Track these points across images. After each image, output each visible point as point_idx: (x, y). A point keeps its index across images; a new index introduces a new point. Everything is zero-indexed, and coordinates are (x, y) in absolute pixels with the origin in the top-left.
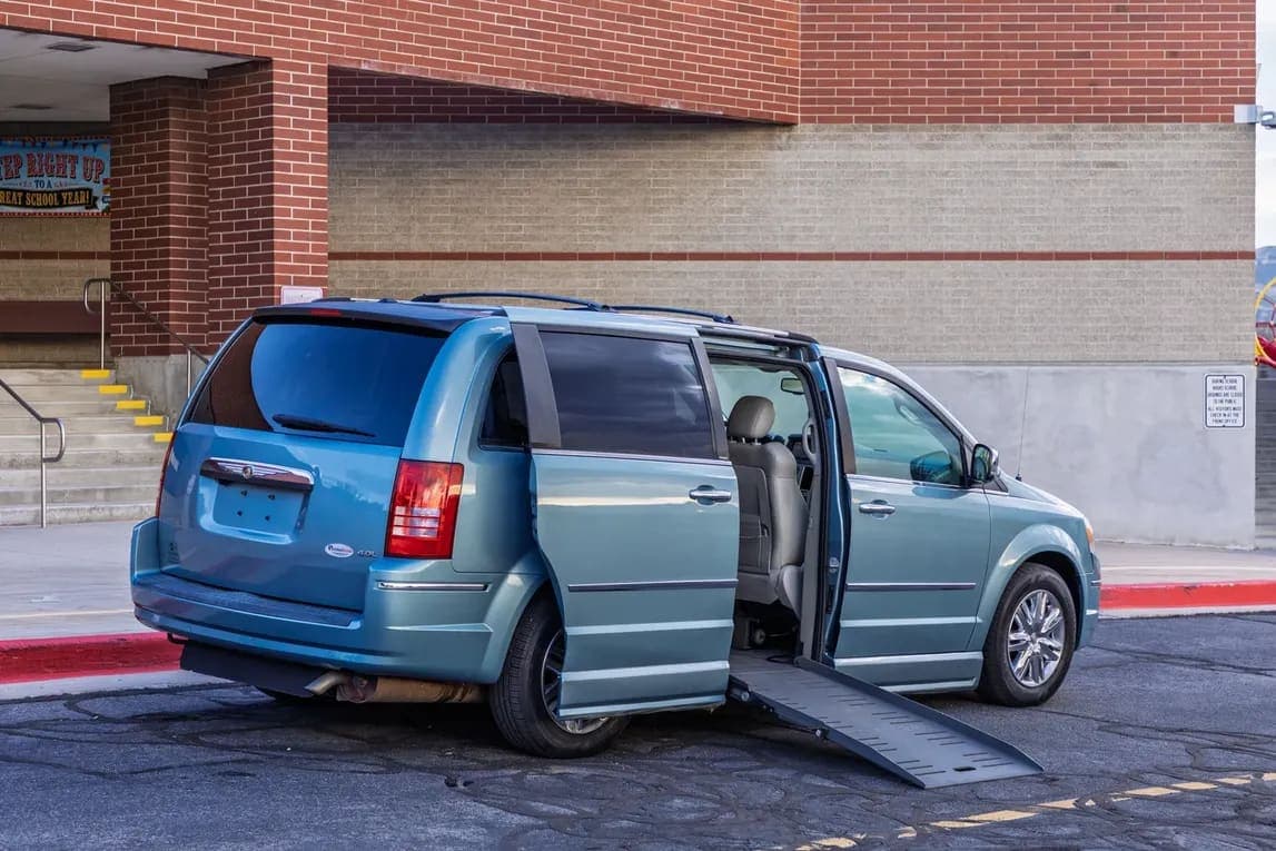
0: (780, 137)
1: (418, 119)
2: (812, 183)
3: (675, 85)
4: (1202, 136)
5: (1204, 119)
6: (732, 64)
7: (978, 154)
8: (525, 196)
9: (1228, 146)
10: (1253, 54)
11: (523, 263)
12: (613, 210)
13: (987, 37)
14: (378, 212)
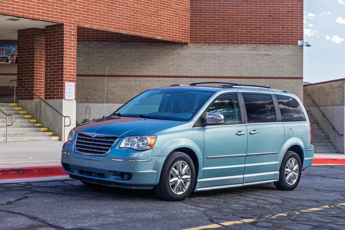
0: (184, 47)
1: (92, 41)
2: (192, 59)
3: (160, 33)
4: (290, 48)
5: (290, 44)
6: (174, 28)
7: (234, 52)
8: (120, 61)
9: (297, 51)
10: (303, 28)
12: (142, 64)
13: (236, 22)
14: (82, 64)
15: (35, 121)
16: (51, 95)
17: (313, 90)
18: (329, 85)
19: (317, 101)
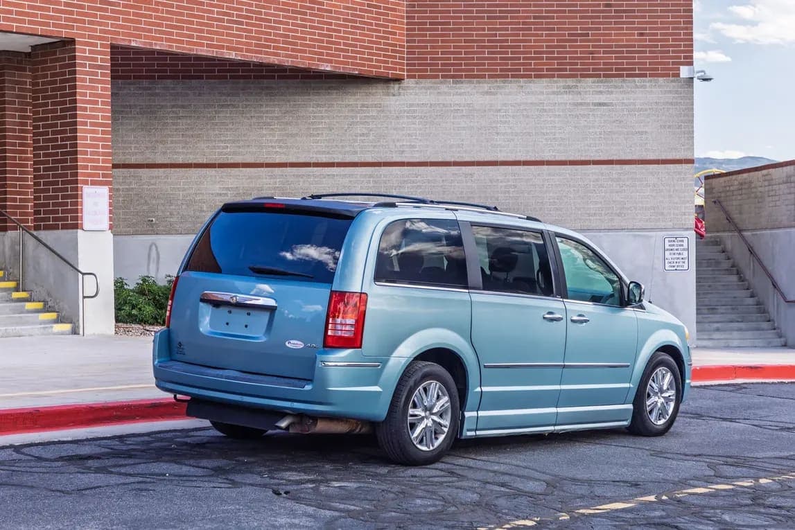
0: (393, 88)
1: (159, 78)
2: (414, 118)
3: (328, 54)
4: (660, 86)
5: (662, 75)
6: (364, 41)
7: (520, 98)
8: (230, 126)
9: (677, 92)
10: (691, 34)
11: (229, 169)
12: (288, 135)
13: (524, 23)
14: (135, 137)
15: (12, 284)
16: (48, 219)
17: (728, 188)
18: (764, 176)
19: (736, 216)
